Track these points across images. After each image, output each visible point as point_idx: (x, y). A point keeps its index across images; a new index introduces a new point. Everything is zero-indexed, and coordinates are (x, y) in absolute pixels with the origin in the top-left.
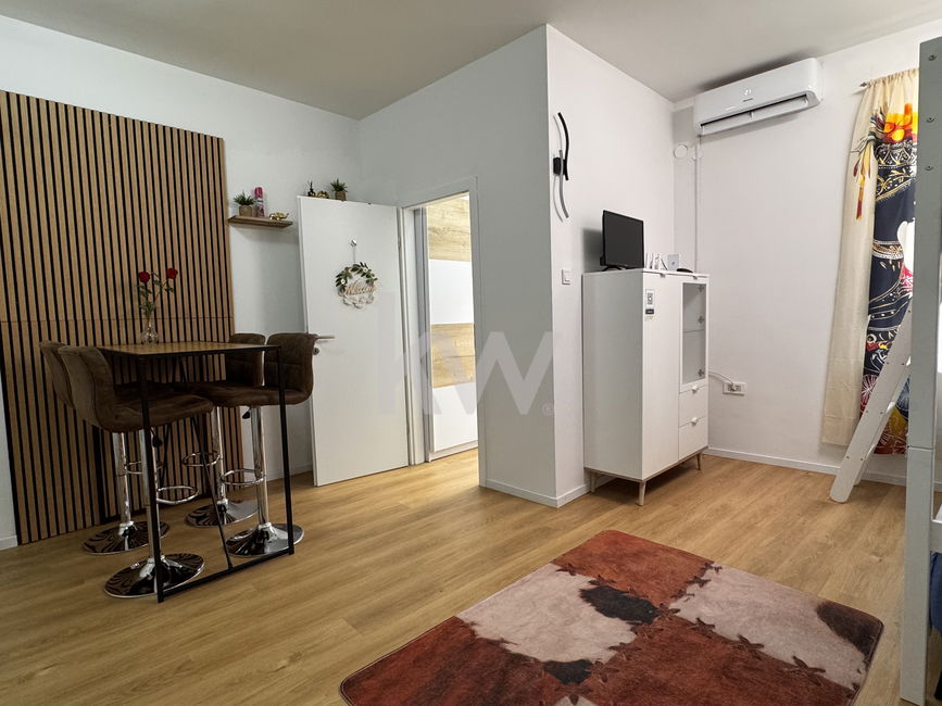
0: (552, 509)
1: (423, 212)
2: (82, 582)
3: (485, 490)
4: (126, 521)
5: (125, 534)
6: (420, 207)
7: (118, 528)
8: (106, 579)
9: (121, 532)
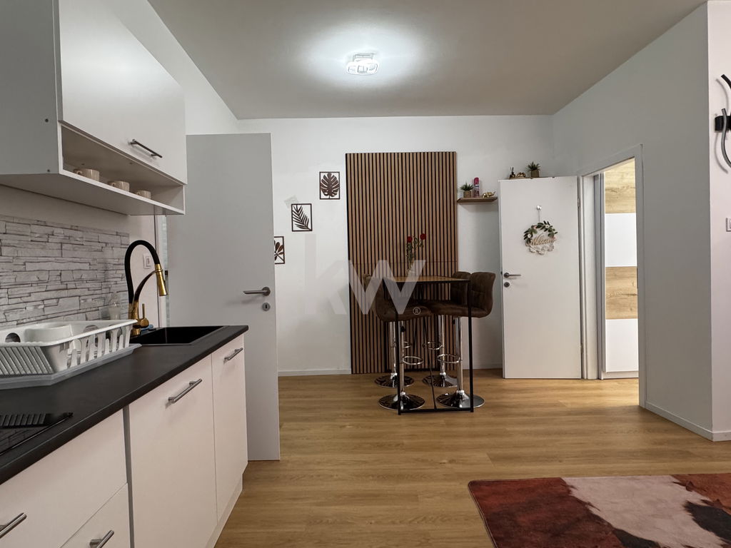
0: (708, 441)
1: (602, 176)
2: (370, 396)
3: (644, 411)
4: (394, 372)
5: (393, 379)
6: (598, 173)
7: (390, 376)
8: (381, 397)
9: (391, 378)
